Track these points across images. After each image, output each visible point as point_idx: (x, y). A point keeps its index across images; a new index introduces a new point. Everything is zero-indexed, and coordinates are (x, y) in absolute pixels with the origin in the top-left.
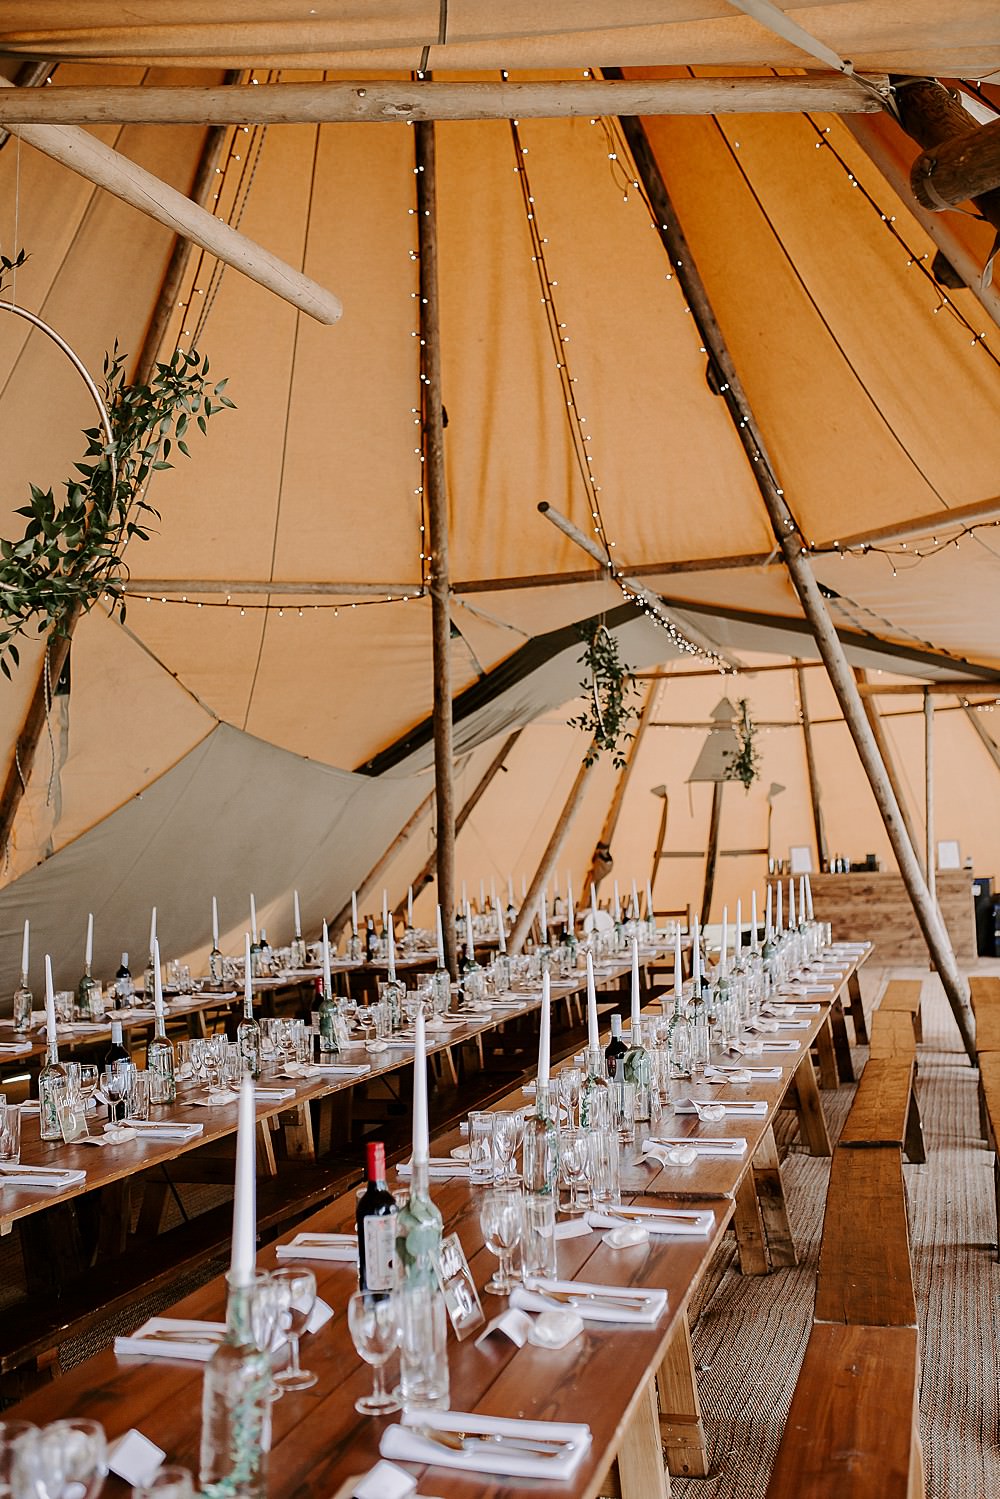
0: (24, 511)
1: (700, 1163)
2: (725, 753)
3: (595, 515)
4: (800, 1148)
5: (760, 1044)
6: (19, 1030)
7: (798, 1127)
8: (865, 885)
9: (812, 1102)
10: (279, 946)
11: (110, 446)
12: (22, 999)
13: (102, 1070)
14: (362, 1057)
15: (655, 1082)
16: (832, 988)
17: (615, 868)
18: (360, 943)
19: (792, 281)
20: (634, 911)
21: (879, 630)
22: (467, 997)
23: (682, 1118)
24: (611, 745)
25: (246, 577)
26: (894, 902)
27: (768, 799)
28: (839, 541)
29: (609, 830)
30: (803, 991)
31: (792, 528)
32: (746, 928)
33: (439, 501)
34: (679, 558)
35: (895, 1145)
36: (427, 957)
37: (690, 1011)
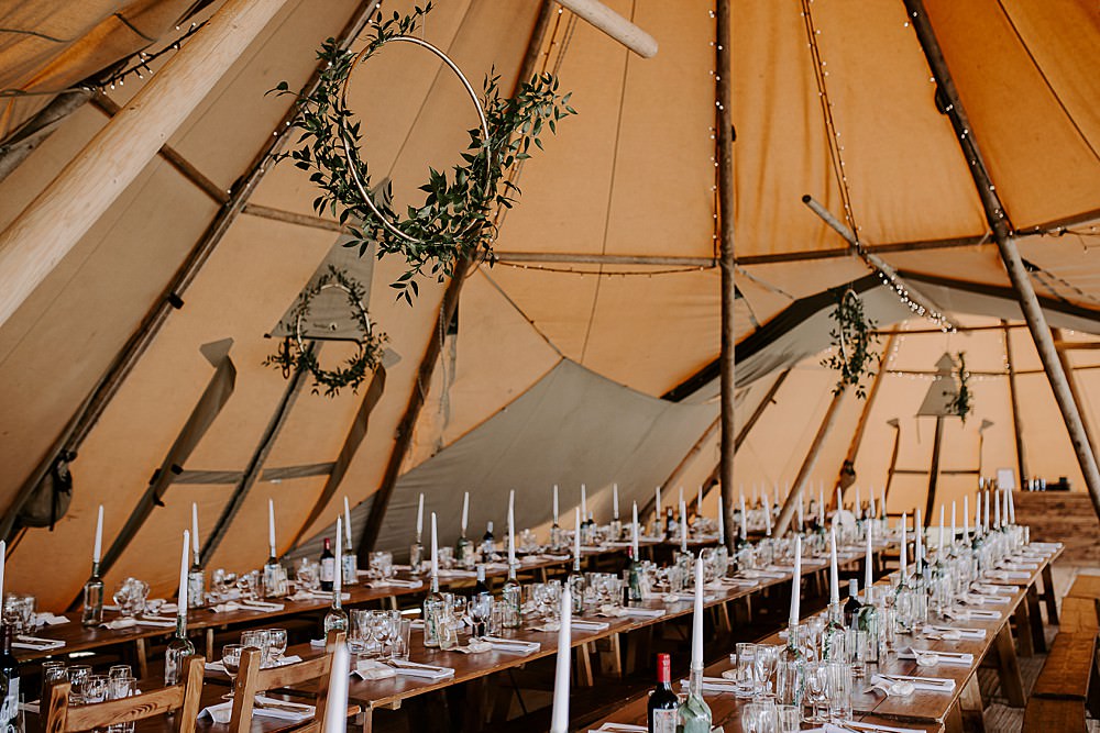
0: (425, 188)
1: (917, 696)
2: (945, 394)
3: (847, 206)
4: (1000, 700)
5: (969, 612)
6: (414, 573)
7: (999, 683)
8: (1058, 501)
9: (1011, 663)
10: (601, 525)
11: (486, 141)
12: (417, 549)
13: (469, 599)
14: (659, 605)
15: (883, 633)
16: (1028, 575)
17: (857, 480)
18: (661, 525)
19: (1005, 25)
20: (871, 510)
21: (1071, 297)
22: (740, 567)
23: (903, 662)
24: (855, 380)
25: (585, 251)
26: (1082, 515)
27: (980, 431)
28: (1040, 226)
29: (853, 451)
30: (1005, 576)
31: (1001, 216)
32: (959, 531)
33: (728, 195)
34: (911, 239)
35: (1078, 698)
36: (711, 538)
37: (912, 583)
